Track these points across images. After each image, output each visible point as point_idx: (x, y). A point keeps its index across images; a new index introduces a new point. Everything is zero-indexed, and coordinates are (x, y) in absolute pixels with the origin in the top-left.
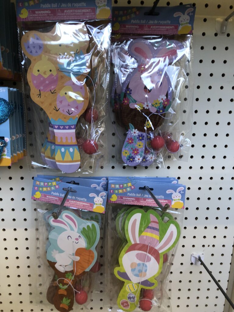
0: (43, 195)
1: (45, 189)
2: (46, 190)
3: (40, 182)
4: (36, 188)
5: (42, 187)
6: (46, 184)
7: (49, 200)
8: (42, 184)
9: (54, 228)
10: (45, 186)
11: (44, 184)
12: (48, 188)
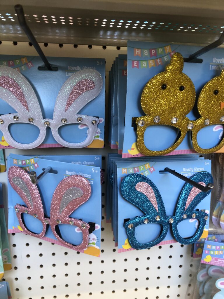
0: (214, 258)
1: (216, 253)
2: (218, 254)
3: (212, 245)
4: (207, 251)
5: (214, 251)
6: (218, 247)
7: (220, 263)
8: (214, 247)
9: (220, 290)
10: (217, 250)
11: (216, 248)
12: (221, 252)
